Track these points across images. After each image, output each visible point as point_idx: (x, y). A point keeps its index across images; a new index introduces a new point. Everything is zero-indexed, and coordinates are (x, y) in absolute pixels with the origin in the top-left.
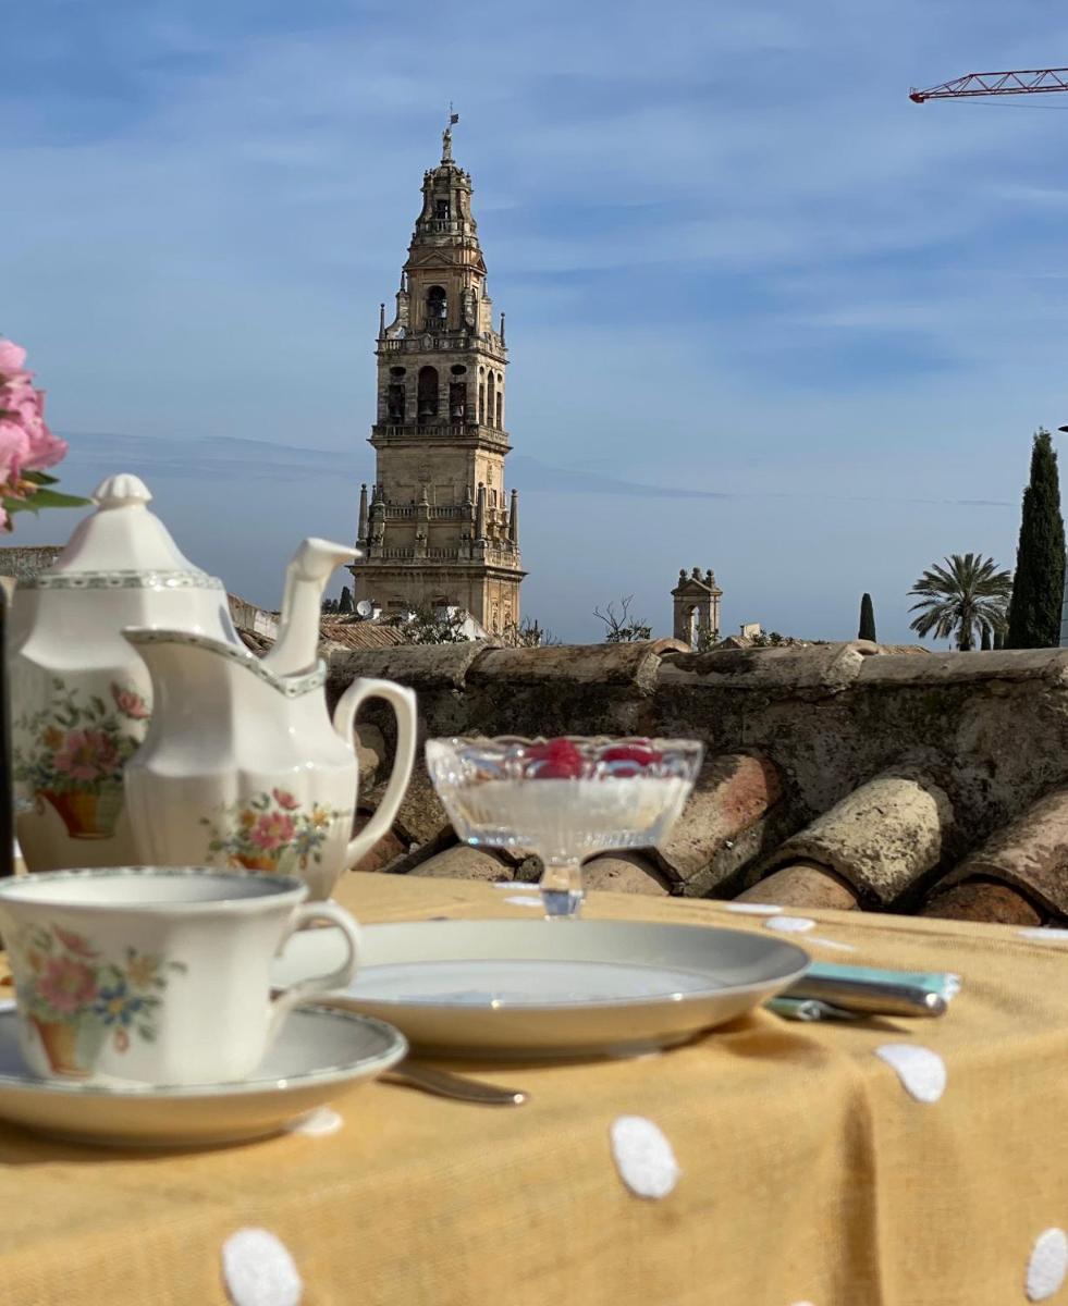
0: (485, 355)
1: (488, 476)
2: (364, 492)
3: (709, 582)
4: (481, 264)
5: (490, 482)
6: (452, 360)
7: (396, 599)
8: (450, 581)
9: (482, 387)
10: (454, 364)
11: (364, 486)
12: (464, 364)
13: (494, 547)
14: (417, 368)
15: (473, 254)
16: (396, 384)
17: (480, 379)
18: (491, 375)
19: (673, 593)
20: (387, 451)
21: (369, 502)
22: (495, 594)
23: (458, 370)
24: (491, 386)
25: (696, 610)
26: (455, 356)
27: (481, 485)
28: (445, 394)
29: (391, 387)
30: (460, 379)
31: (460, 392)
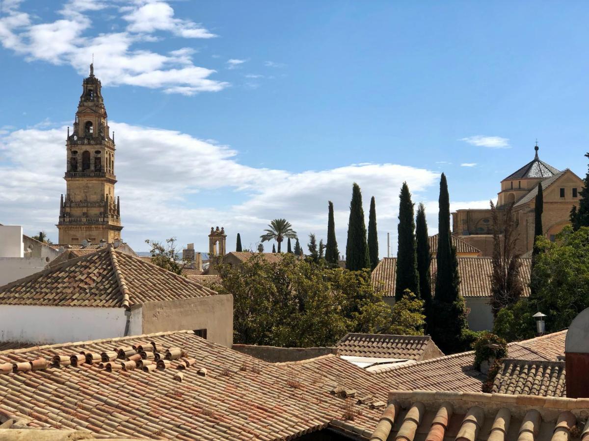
0: (108, 147)
1: (109, 191)
2: (62, 197)
3: (222, 232)
4: (105, 113)
5: (110, 193)
6: (95, 148)
7: (75, 237)
8: (96, 230)
9: (107, 158)
10: (96, 150)
11: (62, 195)
12: (100, 150)
13: (112, 217)
14: (82, 151)
15: (102, 110)
16: (74, 157)
17: (106, 156)
18: (110, 154)
19: (209, 236)
20: (70, 182)
21: (64, 201)
22: (112, 235)
23: (98, 152)
24: (110, 158)
25: (218, 242)
26: (96, 147)
27: (107, 195)
28: (92, 161)
29: (72, 158)
30: (99, 156)
31: (98, 160)
